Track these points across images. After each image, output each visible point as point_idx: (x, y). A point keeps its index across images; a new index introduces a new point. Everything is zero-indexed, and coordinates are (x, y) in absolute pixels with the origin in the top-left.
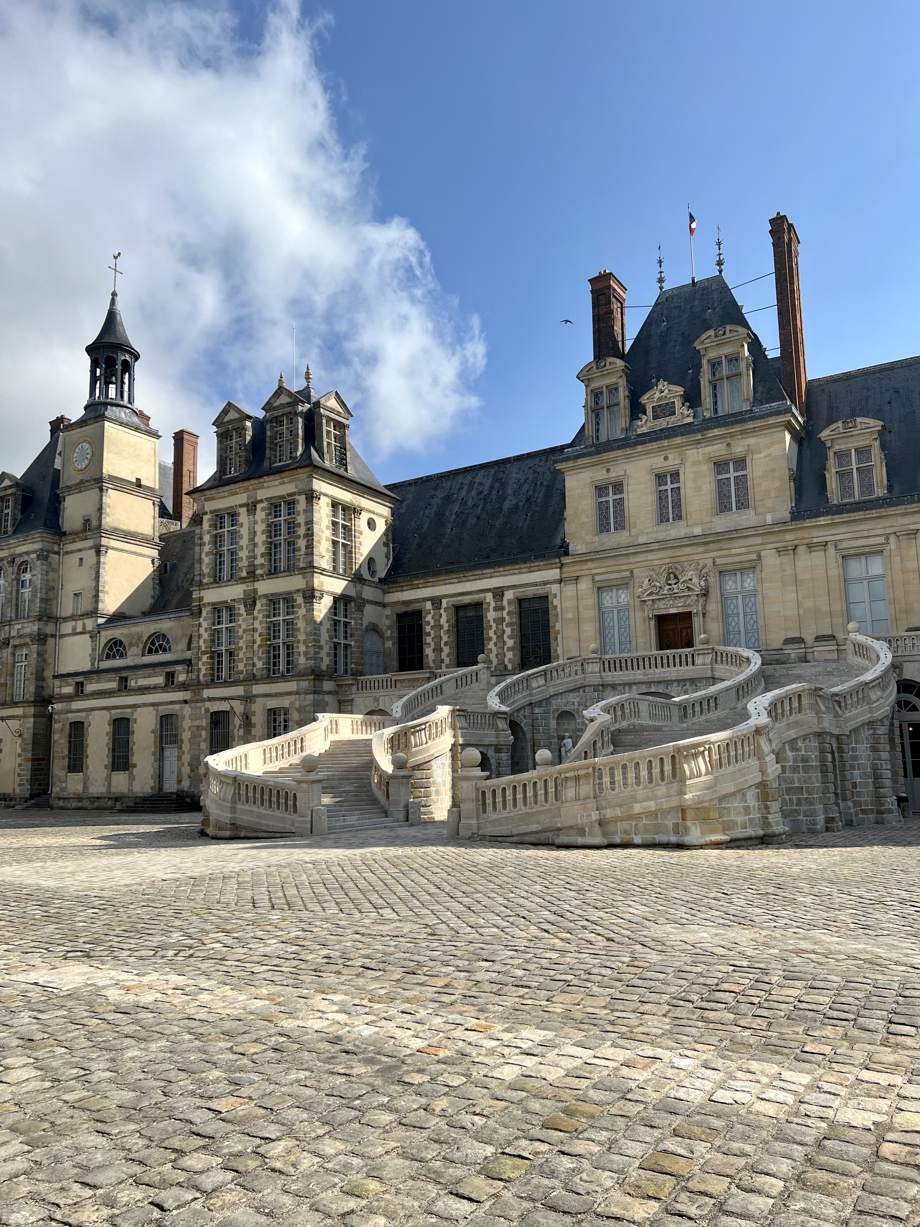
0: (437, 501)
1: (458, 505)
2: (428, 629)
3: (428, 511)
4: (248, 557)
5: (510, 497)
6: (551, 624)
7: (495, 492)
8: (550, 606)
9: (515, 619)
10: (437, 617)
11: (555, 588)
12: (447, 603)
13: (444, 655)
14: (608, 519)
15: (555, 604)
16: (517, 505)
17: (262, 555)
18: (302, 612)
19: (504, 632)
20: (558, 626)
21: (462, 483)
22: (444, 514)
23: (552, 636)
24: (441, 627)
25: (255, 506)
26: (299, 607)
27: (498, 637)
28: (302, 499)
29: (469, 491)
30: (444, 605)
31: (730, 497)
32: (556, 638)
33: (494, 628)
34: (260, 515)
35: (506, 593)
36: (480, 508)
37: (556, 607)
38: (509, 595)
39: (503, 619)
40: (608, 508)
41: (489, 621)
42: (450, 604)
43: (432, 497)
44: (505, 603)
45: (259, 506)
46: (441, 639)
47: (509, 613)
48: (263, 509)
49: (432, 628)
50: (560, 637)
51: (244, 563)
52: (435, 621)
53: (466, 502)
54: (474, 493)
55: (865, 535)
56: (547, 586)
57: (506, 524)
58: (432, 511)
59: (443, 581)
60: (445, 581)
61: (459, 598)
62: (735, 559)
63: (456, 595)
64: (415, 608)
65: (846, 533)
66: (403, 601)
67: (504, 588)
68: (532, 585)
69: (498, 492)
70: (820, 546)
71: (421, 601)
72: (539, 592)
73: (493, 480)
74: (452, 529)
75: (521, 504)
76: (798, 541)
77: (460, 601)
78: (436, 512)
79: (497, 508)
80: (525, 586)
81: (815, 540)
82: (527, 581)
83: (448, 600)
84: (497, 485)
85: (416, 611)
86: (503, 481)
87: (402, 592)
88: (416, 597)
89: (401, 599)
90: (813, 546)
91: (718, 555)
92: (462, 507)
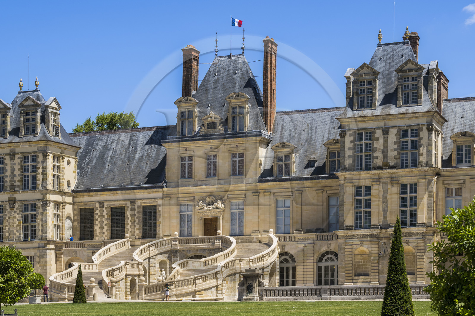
0: (99, 148)
1: (111, 152)
2: (97, 217)
3: (95, 153)
4: (10, 181)
5: (138, 152)
6: (157, 219)
7: (131, 148)
8: (157, 210)
9: (141, 215)
10: (101, 212)
11: (160, 202)
12: (107, 205)
13: (105, 230)
14: (185, 172)
15: (159, 209)
16: (142, 156)
17: (19, 181)
18: (40, 210)
19: (135, 221)
20: (160, 220)
21: (113, 139)
22: (104, 157)
23: (157, 224)
24: (103, 216)
25: (15, 156)
26: (39, 208)
27: (132, 223)
28: (41, 156)
29: (117, 145)
30: (105, 206)
31: (236, 169)
32: (159, 226)
33: (130, 219)
34: (17, 161)
35: (136, 203)
36: (123, 156)
37: (160, 211)
38: (138, 203)
39: (134, 215)
40: (185, 167)
41: (128, 215)
42: (108, 206)
43: (97, 145)
44: (136, 207)
45: (17, 156)
46: (103, 222)
47: (138, 212)
48: (19, 158)
49: (99, 216)
50: (161, 225)
51: (8, 184)
52: (101, 213)
53: (116, 151)
54: (119, 146)
55: (285, 191)
56: (156, 201)
57: (137, 166)
58: (97, 154)
59: (105, 194)
60: (106, 194)
61: (113, 203)
62: (236, 196)
63: (112, 201)
64: (90, 206)
65: (278, 190)
66: (84, 202)
67: (136, 199)
68: (149, 200)
69: (133, 148)
70: (268, 194)
71: (93, 203)
72: (152, 203)
73: (130, 140)
74: (109, 166)
75: (144, 156)
76: (260, 191)
77: (114, 204)
78: (99, 154)
79: (132, 157)
80: (146, 200)
81: (267, 191)
82: (147, 198)
83: (107, 203)
84: (132, 143)
85: (90, 207)
86: (135, 141)
87: (83, 197)
88: (91, 201)
89: (83, 201)
90: (266, 194)
91: (230, 194)
92: (114, 153)
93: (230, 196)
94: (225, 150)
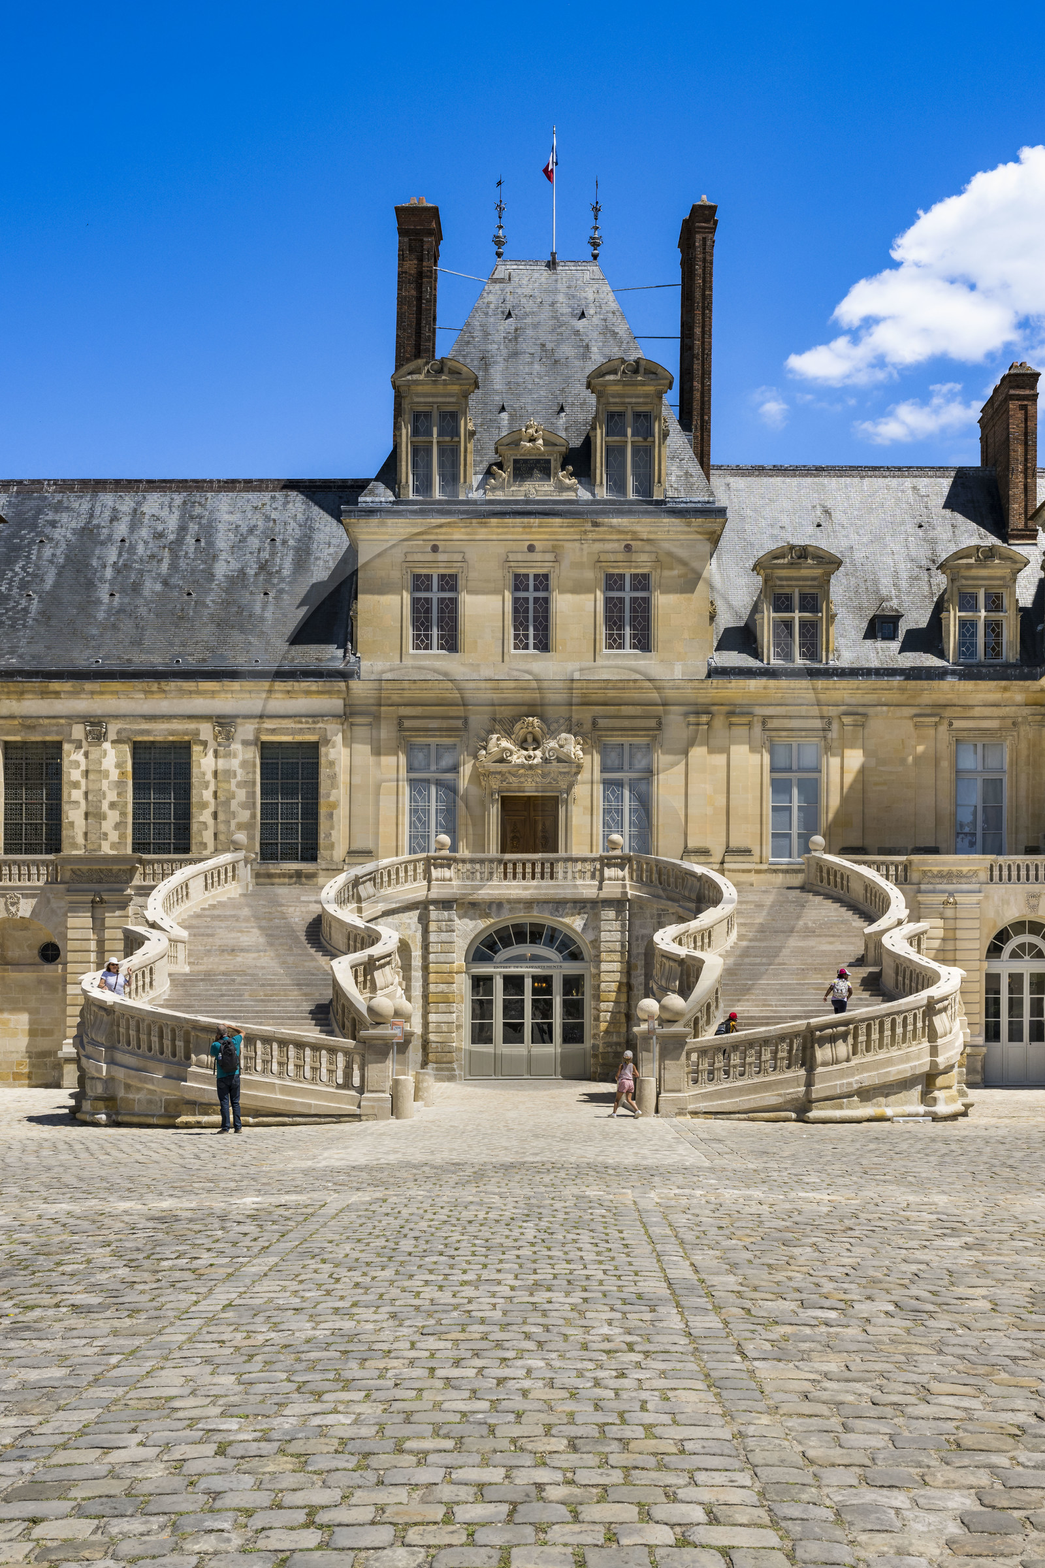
0: (62, 534)
1: (113, 551)
2: (75, 775)
3: (47, 552)
5: (223, 556)
6: (323, 790)
7: (190, 540)
8: (323, 760)
9: (255, 776)
10: (95, 756)
11: (333, 730)
12: (118, 733)
13: (107, 826)
14: (428, 628)
15: (332, 757)
16: (242, 572)
19: (232, 795)
20: (334, 796)
21: (114, 509)
22: (88, 565)
23: (323, 811)
24: (102, 774)
27: (218, 803)
29: (133, 526)
30: (113, 733)
31: (622, 628)
32: (331, 816)
33: (212, 788)
35: (240, 729)
36: (164, 567)
37: (332, 764)
38: (247, 730)
39: (230, 773)
40: (428, 611)
41: (204, 773)
42: (124, 735)
43: (53, 524)
44: (237, 744)
46: (102, 794)
47: (244, 764)
49: (85, 773)
50: (335, 813)
52: (90, 762)
53: (132, 549)
54: (144, 533)
55: (803, 714)
56: (320, 725)
57: (226, 604)
58: (58, 552)
59: (112, 693)
60: (117, 692)
61: (145, 726)
62: (626, 723)
63: (139, 720)
64: (47, 734)
65: (778, 708)
66: (21, 717)
67: (237, 716)
68: (291, 720)
69: (198, 540)
70: (744, 720)
71: (62, 721)
72: (304, 734)
73: (182, 517)
74: (112, 595)
75: (251, 572)
76: (715, 708)
77: (148, 732)
78: (67, 556)
79: (202, 571)
80: (279, 720)
81: (738, 710)
82: (282, 712)
83: (120, 726)
84: (193, 527)
85: (48, 738)
86: (204, 521)
87: (19, 700)
88: (52, 714)
89: (16, 714)
90: (734, 720)
91: (601, 714)
92: (125, 556)
93: (602, 723)
94: (585, 559)
